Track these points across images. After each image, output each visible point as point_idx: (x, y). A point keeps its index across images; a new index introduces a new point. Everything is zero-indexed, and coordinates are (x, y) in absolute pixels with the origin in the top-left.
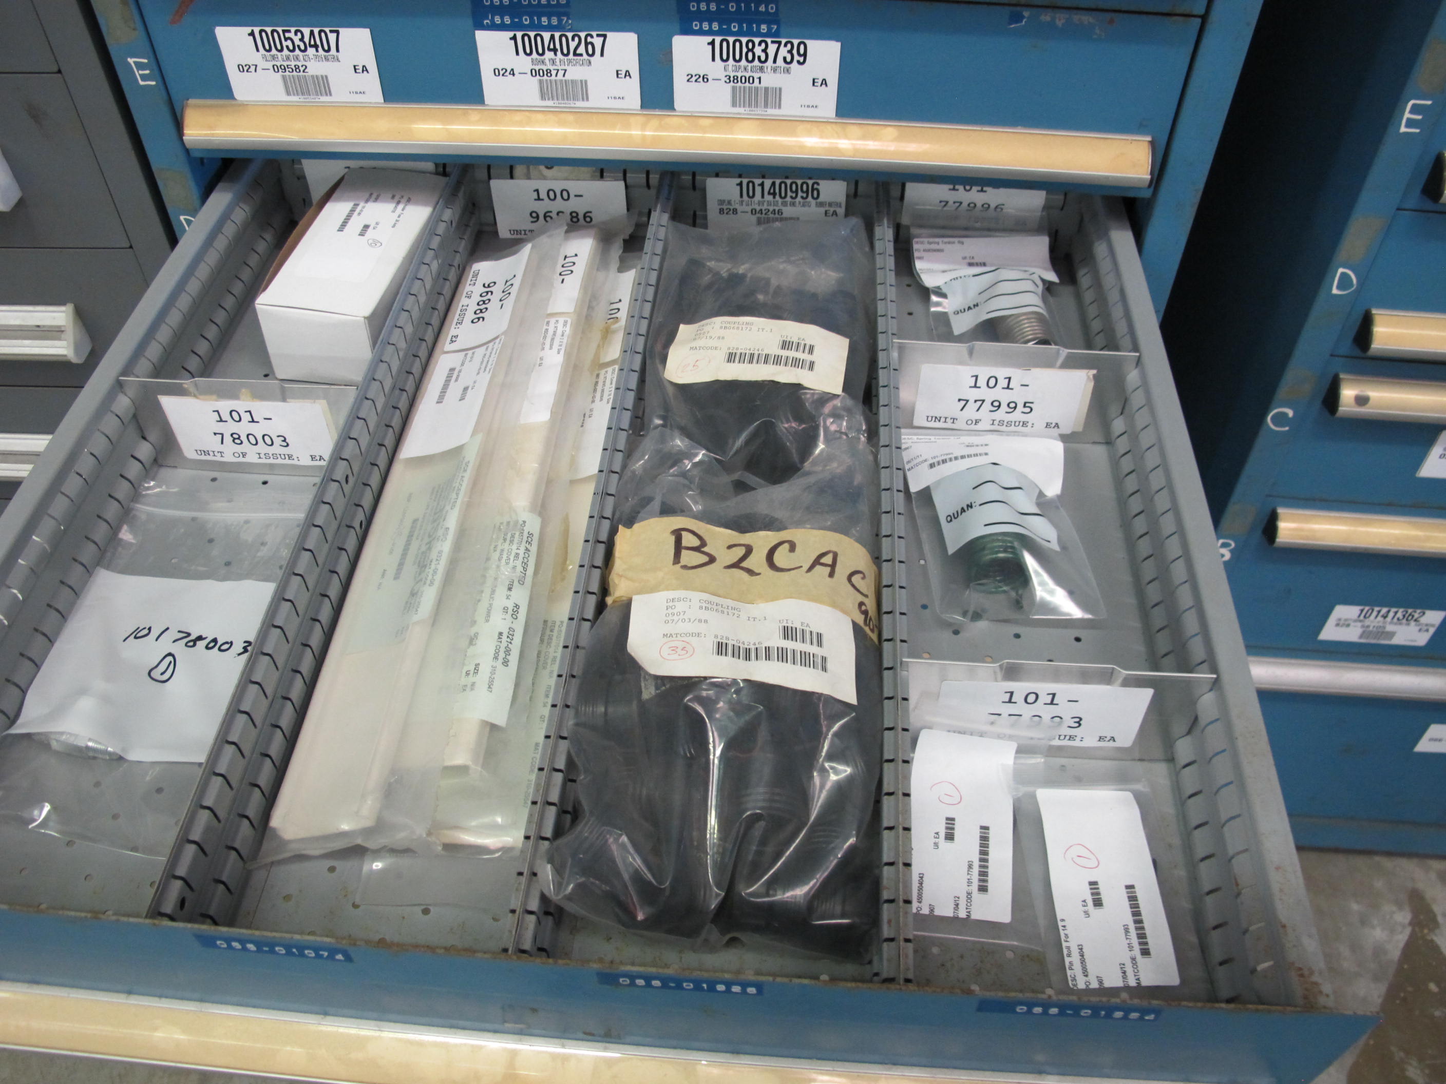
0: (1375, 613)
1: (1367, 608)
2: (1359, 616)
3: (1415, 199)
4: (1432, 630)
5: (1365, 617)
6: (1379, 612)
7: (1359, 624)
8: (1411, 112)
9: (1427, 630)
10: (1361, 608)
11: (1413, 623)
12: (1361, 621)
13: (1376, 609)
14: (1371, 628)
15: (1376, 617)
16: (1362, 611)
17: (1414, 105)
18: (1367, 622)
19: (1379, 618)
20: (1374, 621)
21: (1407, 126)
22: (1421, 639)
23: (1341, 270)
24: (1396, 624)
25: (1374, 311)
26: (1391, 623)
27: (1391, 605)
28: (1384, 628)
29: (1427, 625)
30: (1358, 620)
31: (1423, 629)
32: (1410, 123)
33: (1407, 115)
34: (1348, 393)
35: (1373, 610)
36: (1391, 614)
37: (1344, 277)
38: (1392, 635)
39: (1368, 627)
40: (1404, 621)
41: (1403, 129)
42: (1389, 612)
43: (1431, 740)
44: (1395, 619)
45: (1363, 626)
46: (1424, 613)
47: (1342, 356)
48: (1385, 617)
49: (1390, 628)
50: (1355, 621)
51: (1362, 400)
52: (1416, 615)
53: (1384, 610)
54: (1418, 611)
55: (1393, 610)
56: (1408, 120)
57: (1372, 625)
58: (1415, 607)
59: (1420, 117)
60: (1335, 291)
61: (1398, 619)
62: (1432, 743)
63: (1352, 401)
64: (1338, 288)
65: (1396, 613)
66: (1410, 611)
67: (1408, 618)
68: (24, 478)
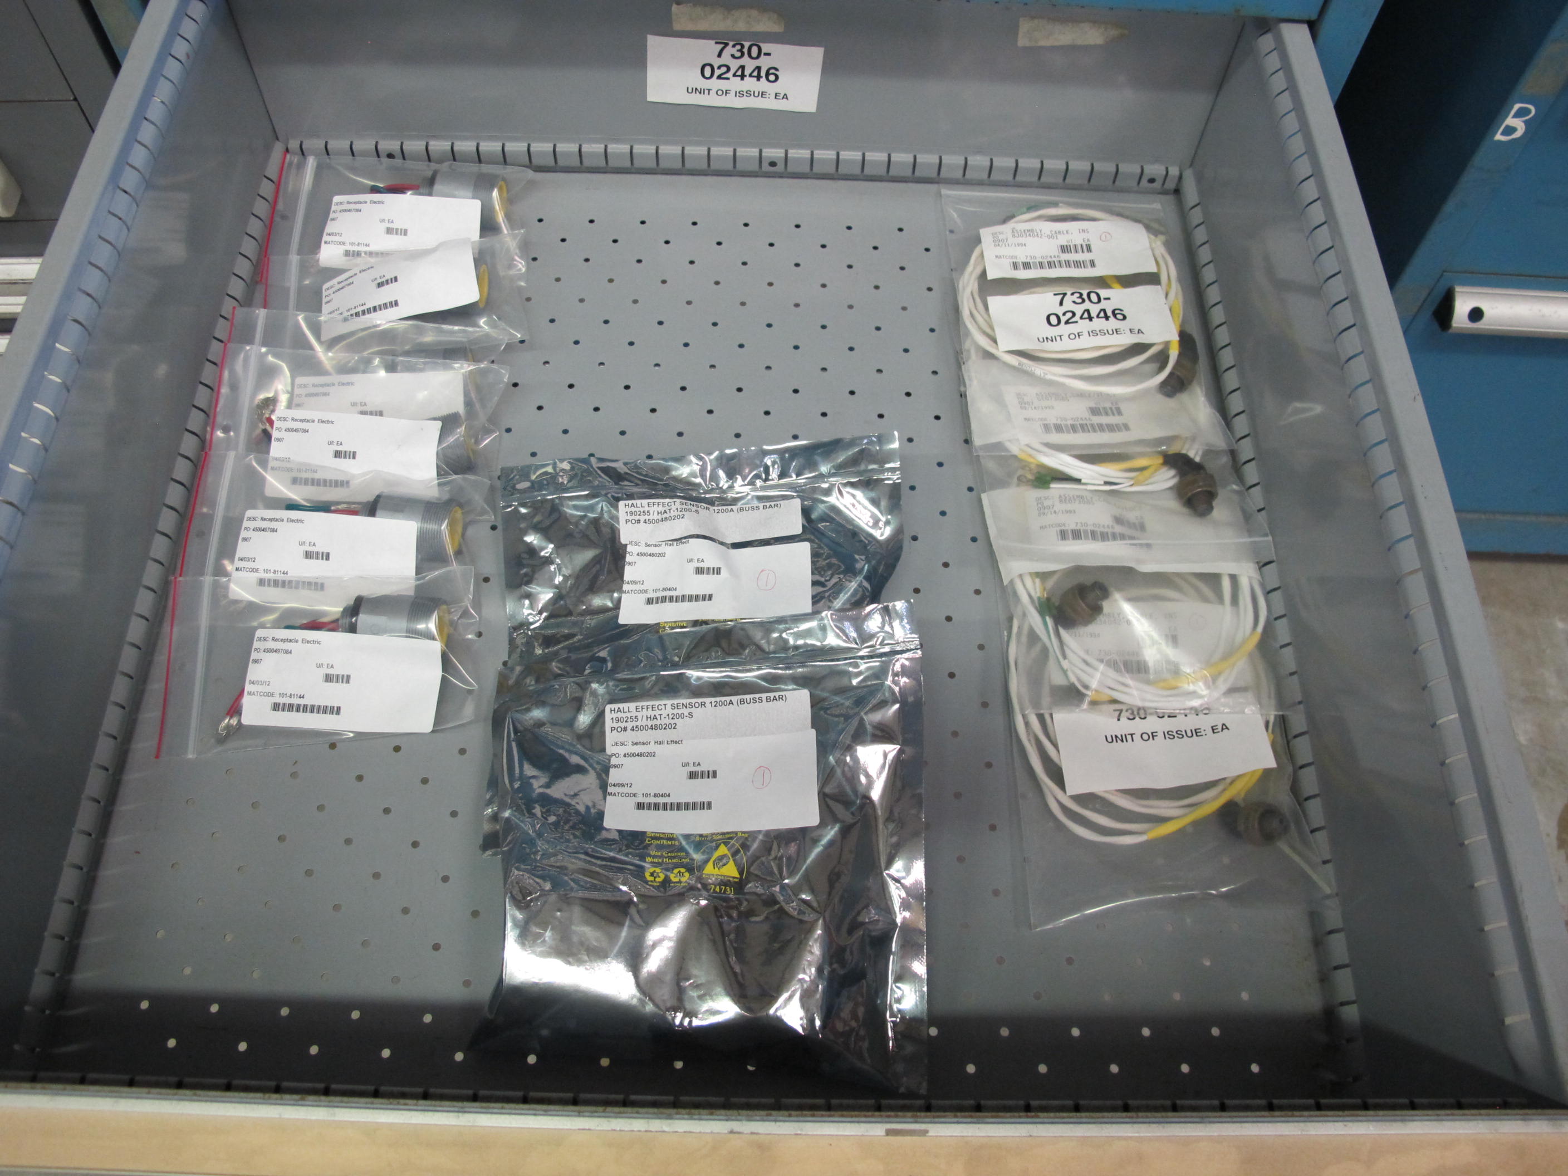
68: (18, 314)
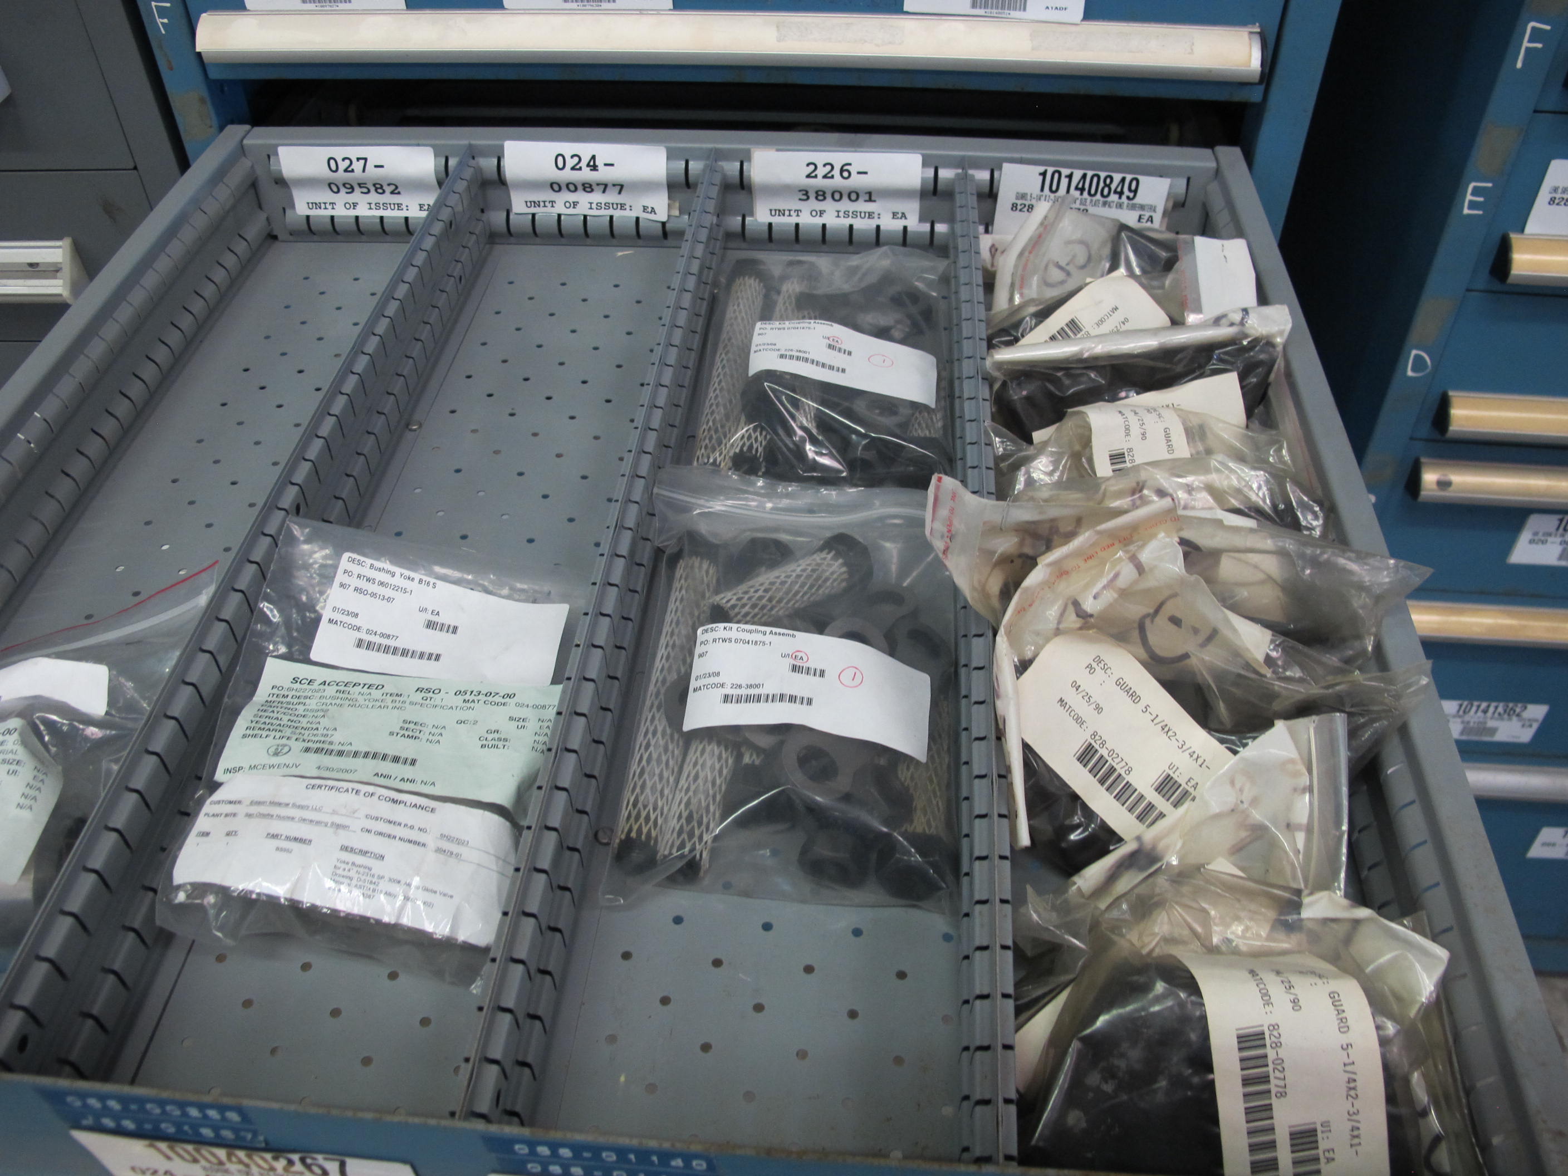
0: (1474, 709)
1: (1465, 703)
2: (1458, 711)
3: (1483, 280)
4: (1535, 726)
5: (1464, 712)
6: (1479, 707)
7: (1459, 720)
8: (1473, 194)
9: (1531, 726)
10: (1459, 702)
11: (1514, 718)
12: (1460, 717)
13: (1476, 703)
14: (1472, 724)
15: (1476, 712)
16: (1461, 706)
17: (1475, 188)
18: (1467, 718)
19: (1480, 714)
20: (1474, 717)
21: (1469, 208)
22: (1525, 735)
23: (1414, 352)
24: (1497, 719)
25: (1451, 393)
26: (1492, 718)
27: (1490, 698)
28: (1485, 723)
29: (1529, 720)
30: (1457, 715)
31: (1526, 724)
32: (1473, 205)
33: (1469, 197)
34: (1430, 478)
35: (1472, 705)
36: (1491, 709)
37: (1419, 361)
38: (1493, 731)
39: (1468, 722)
40: (1506, 716)
41: (1466, 211)
42: (1489, 706)
43: (1544, 844)
44: (1496, 715)
45: (1463, 722)
46: (1526, 708)
47: (1421, 439)
48: (1485, 712)
49: (1491, 724)
50: (1454, 716)
51: (1443, 484)
52: (1518, 710)
53: (1484, 705)
54: (1520, 705)
55: (1493, 704)
56: (1470, 202)
57: (1472, 721)
58: (1516, 701)
59: (1481, 199)
60: (1410, 373)
61: (1500, 714)
62: (1546, 848)
63: (1435, 487)
64: (1413, 370)
65: (1496, 708)
66: (1511, 705)
67: (1510, 713)
